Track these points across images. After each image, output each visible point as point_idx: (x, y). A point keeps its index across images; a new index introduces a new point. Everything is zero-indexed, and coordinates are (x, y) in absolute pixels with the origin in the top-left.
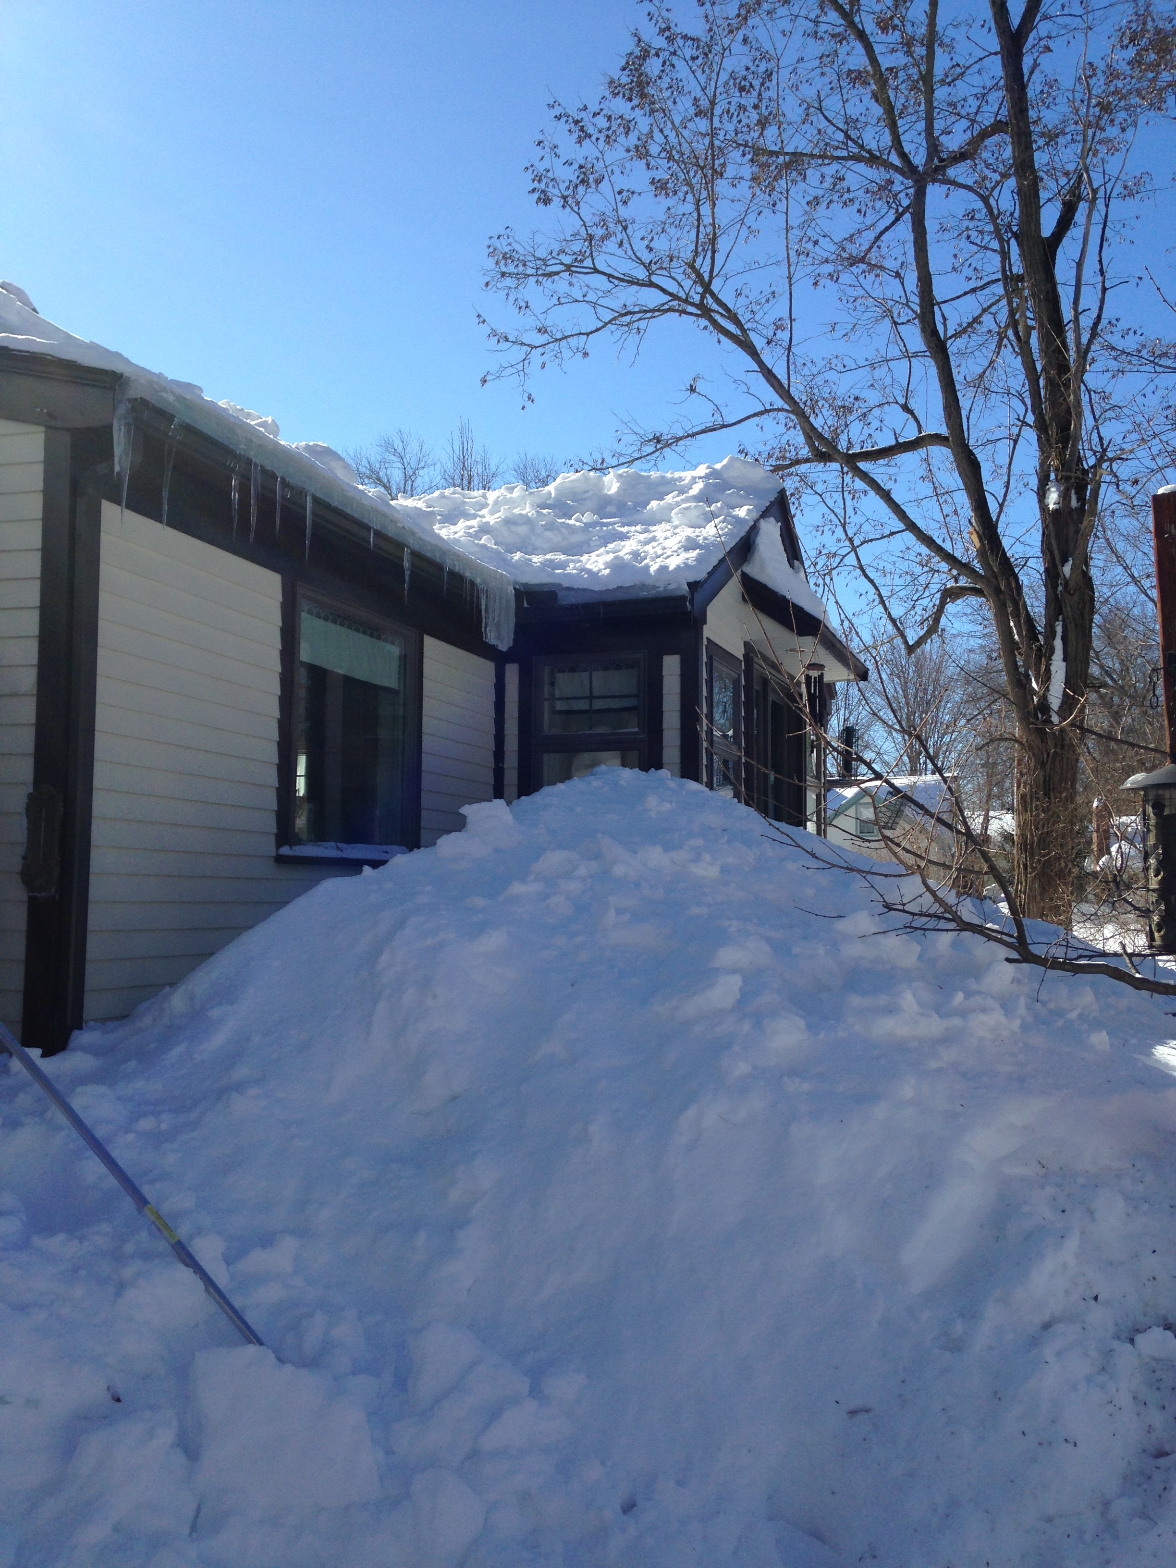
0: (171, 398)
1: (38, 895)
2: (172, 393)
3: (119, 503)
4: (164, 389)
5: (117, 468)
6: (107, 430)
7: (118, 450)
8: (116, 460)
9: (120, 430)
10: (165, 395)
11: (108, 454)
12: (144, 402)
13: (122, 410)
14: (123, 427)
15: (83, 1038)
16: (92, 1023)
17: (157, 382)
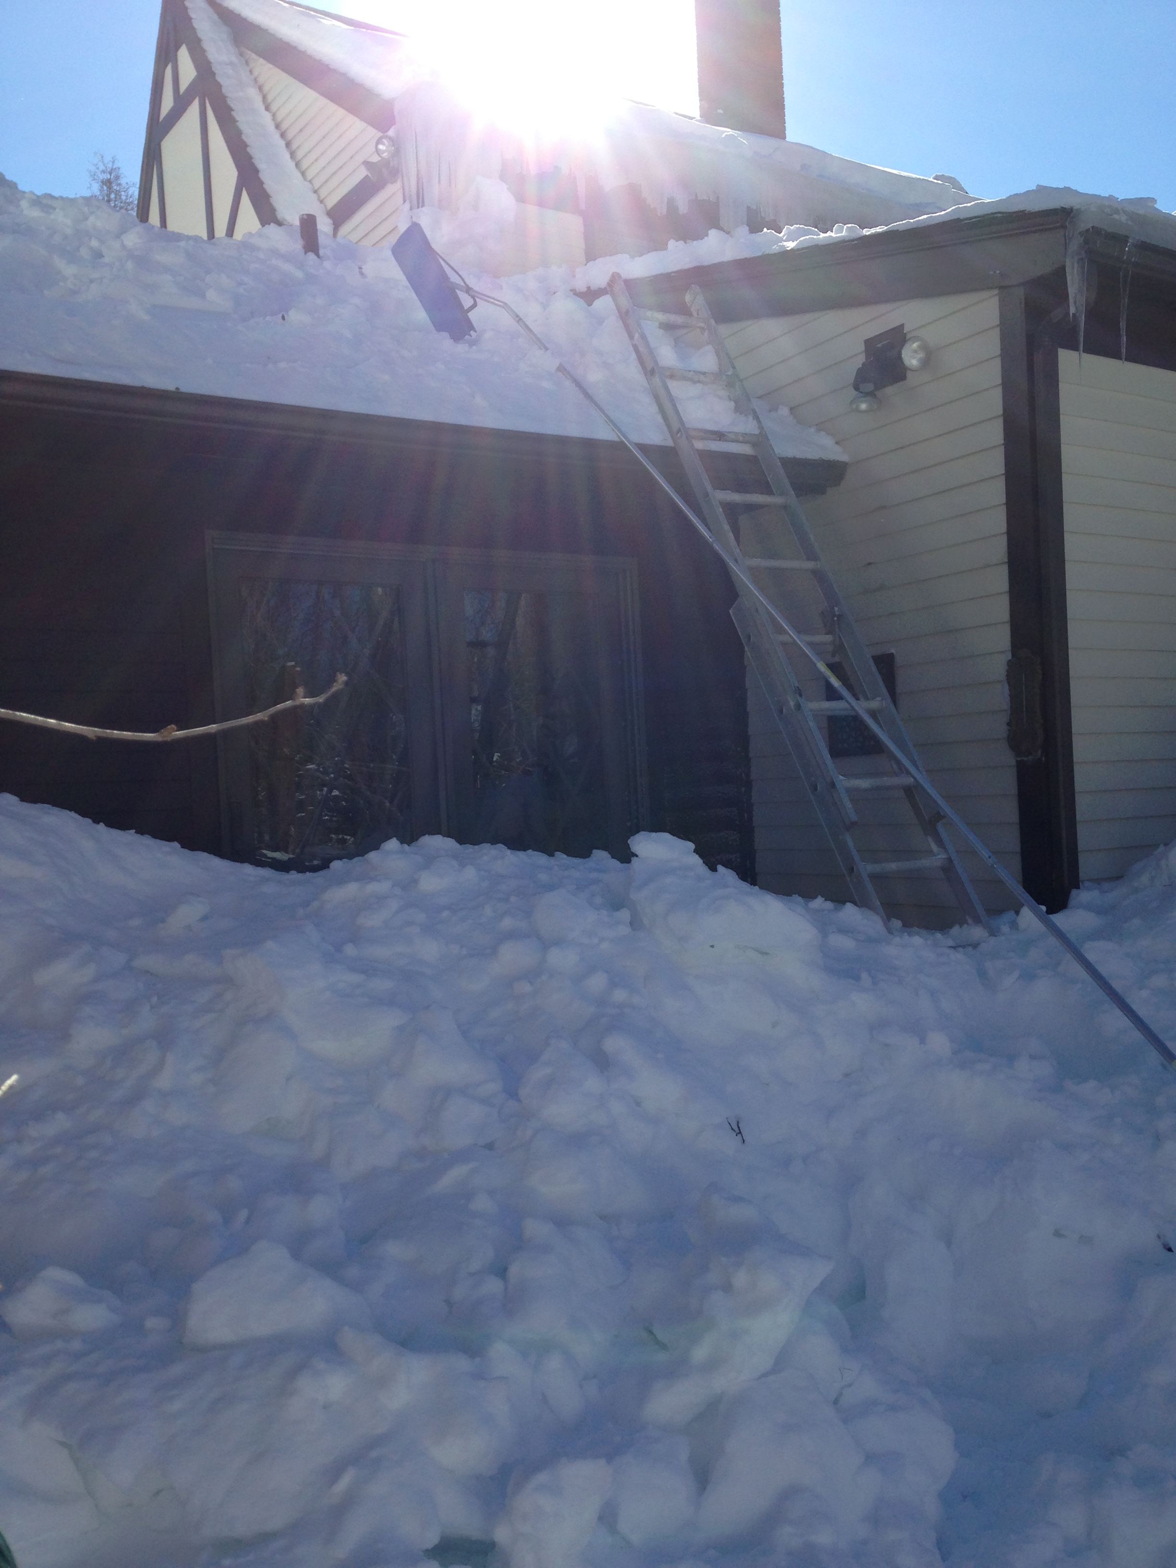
0: (1124, 218)
1: (1025, 759)
2: (1124, 212)
3: (1075, 348)
4: (1117, 211)
5: (1072, 310)
6: (1060, 273)
7: (1073, 289)
8: (1071, 300)
9: (1073, 268)
10: (1116, 217)
11: (1062, 296)
12: (1096, 231)
13: (1075, 245)
14: (1076, 265)
15: (1082, 896)
16: (1087, 884)
17: (1108, 206)
